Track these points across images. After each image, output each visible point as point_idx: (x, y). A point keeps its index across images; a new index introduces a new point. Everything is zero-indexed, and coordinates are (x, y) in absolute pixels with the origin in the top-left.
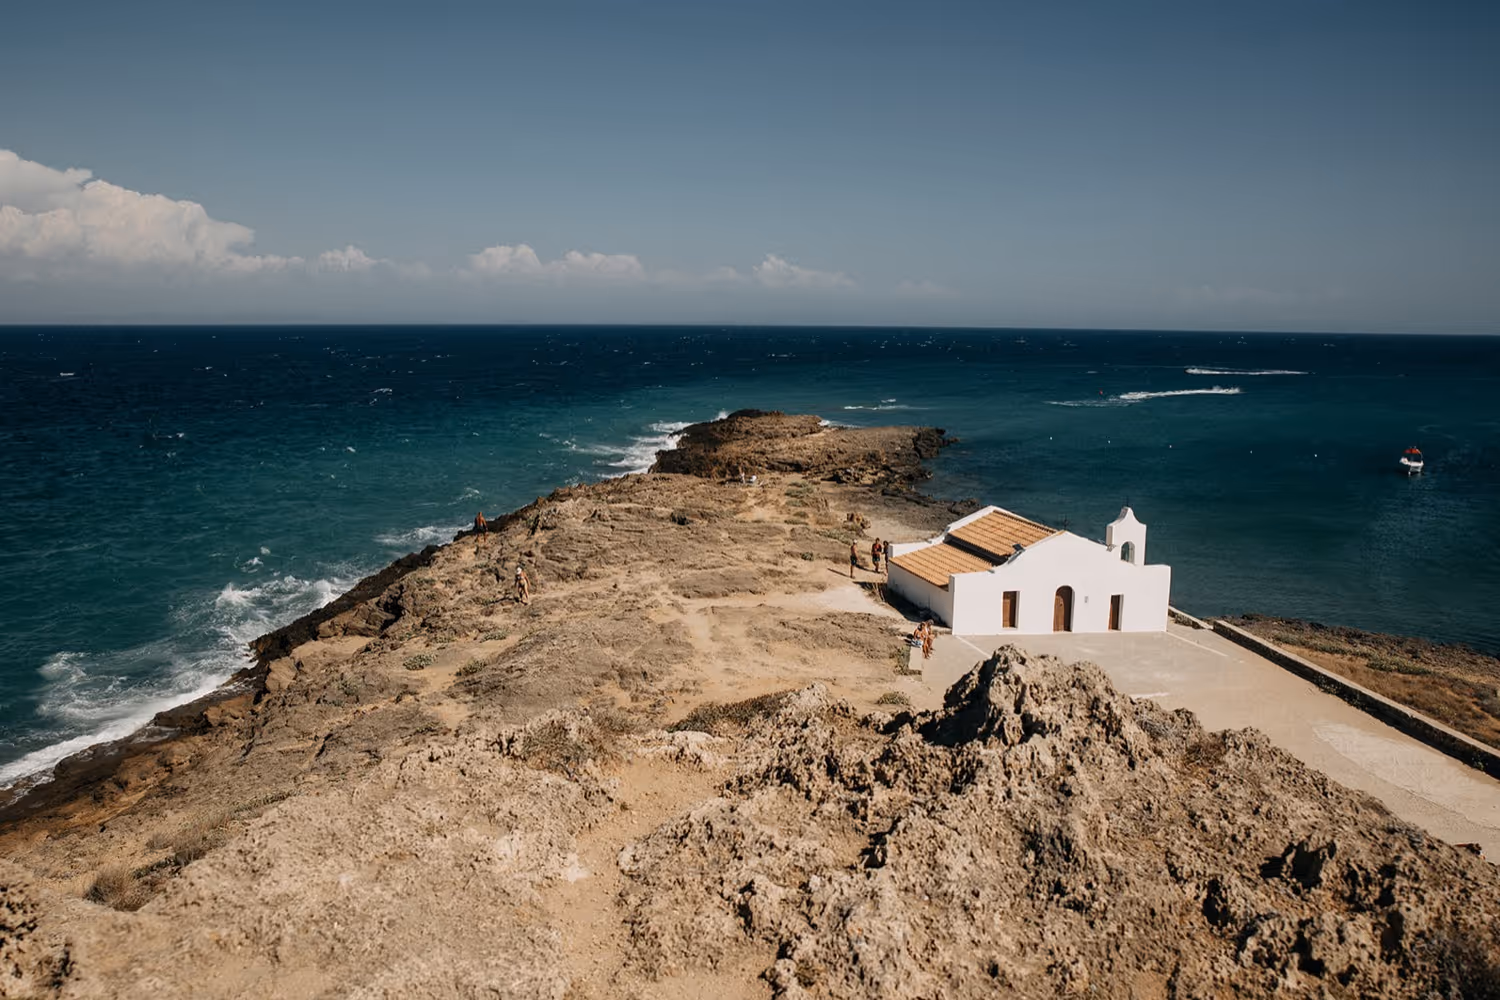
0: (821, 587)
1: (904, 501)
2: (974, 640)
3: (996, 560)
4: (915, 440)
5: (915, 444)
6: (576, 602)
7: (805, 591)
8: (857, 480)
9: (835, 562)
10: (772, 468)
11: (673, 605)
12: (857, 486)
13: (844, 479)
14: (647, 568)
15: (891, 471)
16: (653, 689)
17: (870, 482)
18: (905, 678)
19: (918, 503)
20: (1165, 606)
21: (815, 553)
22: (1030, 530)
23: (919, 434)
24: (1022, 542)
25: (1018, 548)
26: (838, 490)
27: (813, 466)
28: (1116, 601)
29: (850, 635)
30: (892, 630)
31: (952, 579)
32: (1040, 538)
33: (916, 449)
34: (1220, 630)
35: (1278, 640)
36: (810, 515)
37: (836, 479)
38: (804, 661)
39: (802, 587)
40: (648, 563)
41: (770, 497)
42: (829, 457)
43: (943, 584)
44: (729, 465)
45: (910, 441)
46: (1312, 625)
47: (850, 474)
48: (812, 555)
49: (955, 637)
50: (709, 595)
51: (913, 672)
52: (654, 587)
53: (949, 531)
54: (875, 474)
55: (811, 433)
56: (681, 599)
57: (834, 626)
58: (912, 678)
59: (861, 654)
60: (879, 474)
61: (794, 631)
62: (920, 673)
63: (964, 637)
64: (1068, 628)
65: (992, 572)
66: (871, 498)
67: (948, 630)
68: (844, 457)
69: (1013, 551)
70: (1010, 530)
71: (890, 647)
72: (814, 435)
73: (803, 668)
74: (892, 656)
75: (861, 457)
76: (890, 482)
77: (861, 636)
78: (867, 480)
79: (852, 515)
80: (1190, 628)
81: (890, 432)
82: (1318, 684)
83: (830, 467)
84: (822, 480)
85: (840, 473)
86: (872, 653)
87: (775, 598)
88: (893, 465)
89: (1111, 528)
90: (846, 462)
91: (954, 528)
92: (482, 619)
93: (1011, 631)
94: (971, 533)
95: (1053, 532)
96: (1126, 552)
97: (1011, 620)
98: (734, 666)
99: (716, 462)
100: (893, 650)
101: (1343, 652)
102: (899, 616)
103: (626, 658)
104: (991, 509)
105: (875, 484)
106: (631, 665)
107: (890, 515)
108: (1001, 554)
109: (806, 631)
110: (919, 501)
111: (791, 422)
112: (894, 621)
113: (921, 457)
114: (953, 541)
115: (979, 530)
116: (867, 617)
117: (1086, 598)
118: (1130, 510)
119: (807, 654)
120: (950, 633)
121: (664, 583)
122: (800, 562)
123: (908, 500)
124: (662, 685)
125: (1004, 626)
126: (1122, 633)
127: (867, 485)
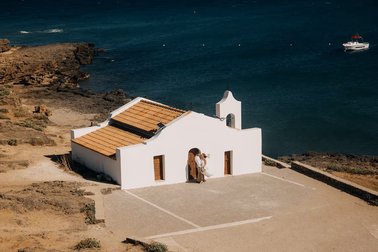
0: (25, 165)
1: (73, 95)
2: (135, 191)
3: (147, 135)
4: (75, 52)
5: (75, 54)
7: (14, 169)
8: (39, 82)
9: (33, 145)
12: (39, 87)
13: (30, 82)
15: (62, 74)
17: (47, 83)
18: (94, 226)
19: (83, 95)
20: (259, 155)
21: (18, 139)
22: (167, 112)
23: (77, 47)
24: (163, 121)
25: (161, 126)
26: (26, 90)
27: (7, 75)
28: (228, 155)
29: (50, 199)
30: (80, 192)
31: (118, 151)
32: (174, 118)
33: (76, 58)
34: (295, 168)
35: (329, 169)
36: (10, 111)
37: (24, 83)
38: (19, 223)
39: (11, 165)
42: (18, 68)
43: (111, 154)
45: (72, 53)
46: (347, 156)
47: (34, 79)
48: (16, 141)
49: (123, 191)
51: (99, 221)
53: (112, 117)
54: (51, 77)
55: (3, 52)
57: (37, 193)
58: (98, 226)
59: (60, 212)
60: (54, 77)
61: (9, 201)
62: (103, 221)
63: (128, 190)
65: (145, 144)
66: (50, 94)
67: (118, 186)
68: (28, 67)
69: (157, 127)
70: (153, 113)
71: (80, 204)
72: (5, 53)
73: (20, 228)
74: (82, 211)
75: (40, 66)
76: (62, 82)
77: (58, 198)
78: (46, 81)
79: (39, 108)
80: (275, 168)
81: (58, 48)
82: (366, 200)
83: (19, 75)
84: (14, 84)
85: (27, 78)
86: (68, 211)
88: (63, 70)
89: (219, 105)
90: (30, 70)
91: (115, 114)
93: (161, 183)
94: (128, 118)
95: (183, 113)
96: (230, 120)
97: (160, 175)
100: (83, 206)
101: (372, 173)
102: (83, 180)
104: (138, 100)
105: (51, 84)
107: (64, 105)
108: (148, 130)
109: (18, 200)
110: (83, 93)
112: (79, 184)
113: (81, 64)
114: (115, 124)
115: (132, 115)
116: (61, 184)
118: (230, 92)
119: (21, 217)
120: (120, 189)
123: (75, 93)
125: (156, 179)
126: (234, 176)
127: (47, 86)
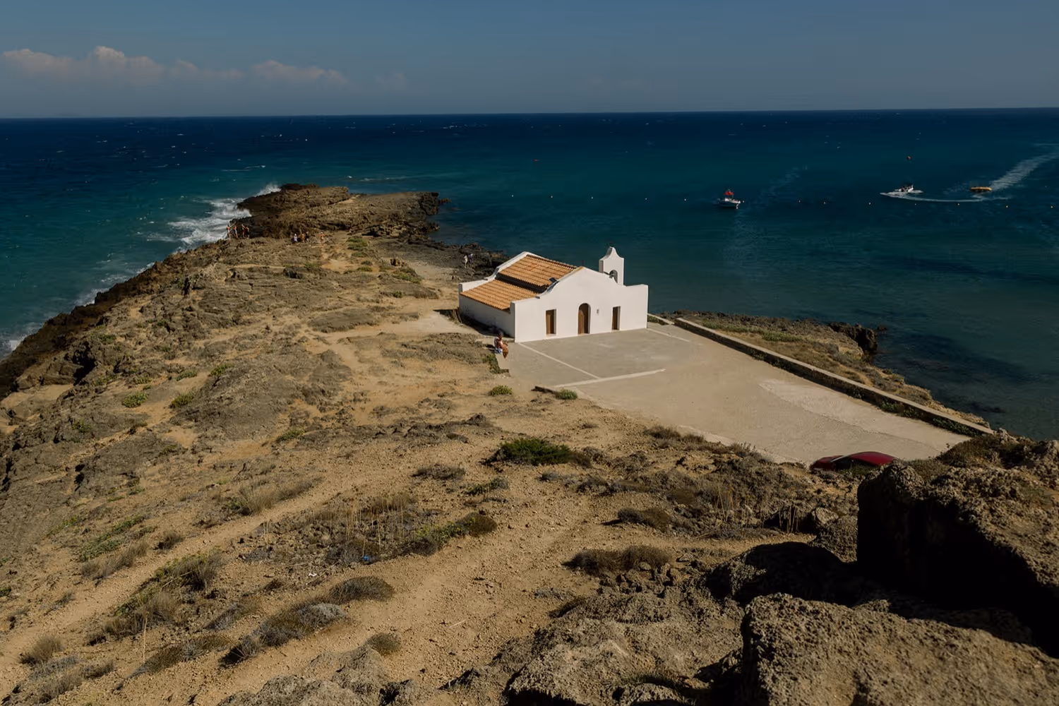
0: (415, 316)
1: (426, 247)
2: (529, 344)
3: (538, 290)
4: (420, 202)
5: (421, 205)
6: (241, 343)
7: (406, 320)
8: (388, 234)
9: (417, 298)
10: (324, 228)
11: (318, 338)
12: (389, 238)
13: (380, 234)
14: (286, 313)
15: (410, 226)
16: (334, 402)
17: (397, 235)
18: (499, 376)
19: (437, 248)
20: (644, 313)
21: (402, 291)
22: (556, 267)
23: (422, 197)
24: (554, 276)
25: (554, 280)
26: (376, 242)
27: (354, 225)
28: (616, 311)
29: (452, 349)
30: (478, 343)
31: (513, 305)
32: (566, 273)
33: (422, 208)
34: (678, 324)
36: (373, 263)
37: (373, 234)
38: (430, 371)
39: (402, 317)
40: (285, 309)
41: (338, 251)
42: (365, 218)
43: (504, 308)
44: (291, 227)
45: (416, 203)
46: (718, 315)
47: (383, 230)
48: (400, 293)
49: (517, 344)
50: (342, 329)
51: (504, 371)
52: (298, 326)
53: (499, 271)
54: (400, 229)
55: (343, 200)
56: (322, 335)
57: (439, 344)
58: (504, 375)
59: (465, 362)
60: (403, 229)
61: (414, 351)
62: (508, 371)
63: (522, 343)
64: (587, 331)
65: (539, 298)
66: (401, 246)
67: (512, 339)
68: (375, 217)
69: (550, 283)
70: (542, 268)
71: (481, 355)
72: (346, 202)
73: (431, 375)
74: (484, 361)
75: (388, 216)
76: (411, 234)
77: (460, 350)
78: (395, 233)
79: (395, 261)
80: (658, 324)
81: (400, 196)
82: (751, 355)
83: (366, 225)
84: (363, 235)
85: (376, 229)
86: (472, 361)
87: (387, 327)
88: (411, 221)
89: (603, 261)
90: (377, 221)
91: (502, 269)
92: (168, 362)
93: (552, 337)
94: (516, 272)
95: (574, 268)
96: (613, 275)
97: (551, 329)
98: (384, 379)
99: (281, 226)
100: (484, 357)
101: (746, 331)
102: (476, 333)
103: (305, 381)
104: (524, 255)
105: (401, 236)
106: (310, 386)
107: (418, 259)
108: (541, 285)
109: (422, 349)
110: (437, 246)
111: (327, 192)
112: (474, 336)
113: (427, 214)
114: (503, 278)
115: (519, 269)
116: (457, 335)
117: (598, 310)
118: (613, 248)
119: (429, 366)
120: (513, 341)
121: (303, 323)
122: (392, 299)
123: (429, 246)
124: (338, 399)
125: (547, 333)
126: (621, 332)
127: (396, 237)
